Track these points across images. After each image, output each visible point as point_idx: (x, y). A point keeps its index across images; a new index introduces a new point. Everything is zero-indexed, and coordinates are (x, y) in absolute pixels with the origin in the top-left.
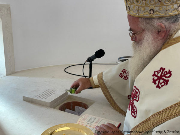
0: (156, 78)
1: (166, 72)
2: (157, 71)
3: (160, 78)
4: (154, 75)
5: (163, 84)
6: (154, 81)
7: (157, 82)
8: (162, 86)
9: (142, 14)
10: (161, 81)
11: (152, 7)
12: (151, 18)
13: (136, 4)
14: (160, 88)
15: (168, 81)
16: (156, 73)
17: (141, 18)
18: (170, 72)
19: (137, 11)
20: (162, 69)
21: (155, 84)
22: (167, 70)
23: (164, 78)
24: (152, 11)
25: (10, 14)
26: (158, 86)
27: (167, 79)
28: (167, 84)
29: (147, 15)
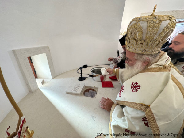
0: (133, 86)
1: (138, 85)
2: (134, 83)
3: (135, 87)
4: (132, 84)
5: (135, 90)
6: (132, 87)
7: (133, 88)
8: (134, 91)
9: (137, 52)
10: (135, 89)
11: (145, 48)
12: (142, 54)
13: (135, 45)
14: (133, 91)
15: (137, 90)
16: (133, 84)
17: (136, 53)
18: (140, 86)
19: (134, 49)
20: (137, 83)
21: (132, 88)
22: (139, 84)
23: (136, 88)
24: (144, 51)
25: (49, 50)
26: (132, 90)
27: (137, 89)
28: (136, 92)
29: (141, 52)
